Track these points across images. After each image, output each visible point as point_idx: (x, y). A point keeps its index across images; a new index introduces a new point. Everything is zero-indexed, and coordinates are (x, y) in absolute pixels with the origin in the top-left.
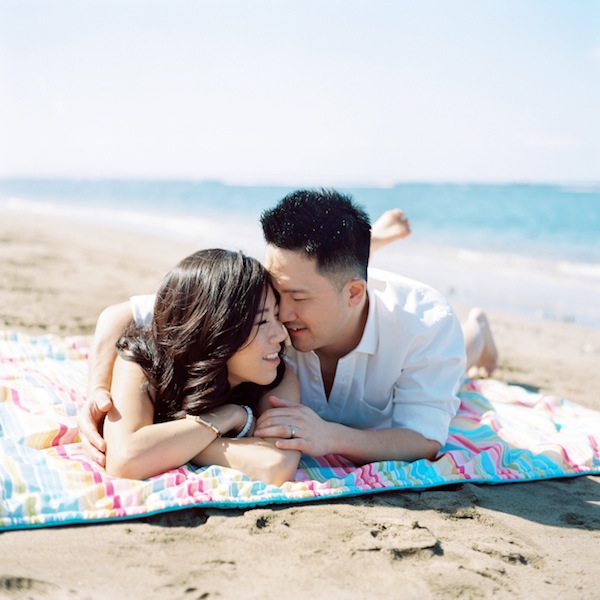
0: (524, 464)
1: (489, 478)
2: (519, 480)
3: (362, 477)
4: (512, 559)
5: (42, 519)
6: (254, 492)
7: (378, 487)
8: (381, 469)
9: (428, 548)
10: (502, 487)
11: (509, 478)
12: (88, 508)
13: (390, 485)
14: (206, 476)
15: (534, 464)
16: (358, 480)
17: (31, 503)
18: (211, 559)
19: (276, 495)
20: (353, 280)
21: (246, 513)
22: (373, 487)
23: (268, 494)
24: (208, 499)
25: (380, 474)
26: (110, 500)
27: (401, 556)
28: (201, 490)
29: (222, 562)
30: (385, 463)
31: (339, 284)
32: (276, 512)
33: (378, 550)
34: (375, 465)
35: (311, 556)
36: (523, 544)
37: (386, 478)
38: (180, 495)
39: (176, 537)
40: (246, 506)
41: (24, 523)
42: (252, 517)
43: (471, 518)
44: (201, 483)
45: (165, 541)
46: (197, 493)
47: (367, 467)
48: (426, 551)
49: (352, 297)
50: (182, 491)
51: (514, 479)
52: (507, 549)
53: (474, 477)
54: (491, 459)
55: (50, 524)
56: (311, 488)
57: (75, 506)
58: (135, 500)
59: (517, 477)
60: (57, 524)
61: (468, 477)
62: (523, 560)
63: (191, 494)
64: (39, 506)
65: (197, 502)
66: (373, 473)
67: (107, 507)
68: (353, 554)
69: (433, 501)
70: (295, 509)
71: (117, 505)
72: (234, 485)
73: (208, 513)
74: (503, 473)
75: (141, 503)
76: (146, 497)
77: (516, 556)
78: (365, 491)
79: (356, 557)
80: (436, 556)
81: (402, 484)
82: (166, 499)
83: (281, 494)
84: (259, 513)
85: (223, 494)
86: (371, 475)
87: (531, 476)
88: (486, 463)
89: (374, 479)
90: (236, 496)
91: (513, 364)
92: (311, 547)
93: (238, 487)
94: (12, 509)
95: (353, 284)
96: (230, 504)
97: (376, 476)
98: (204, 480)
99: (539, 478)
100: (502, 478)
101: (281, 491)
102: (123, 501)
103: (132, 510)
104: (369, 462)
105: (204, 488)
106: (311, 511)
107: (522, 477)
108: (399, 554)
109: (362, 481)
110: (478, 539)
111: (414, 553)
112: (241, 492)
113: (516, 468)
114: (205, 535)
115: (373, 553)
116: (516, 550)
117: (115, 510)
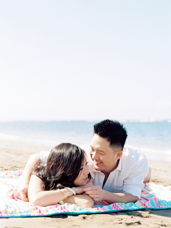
0: (164, 204)
1: (153, 207)
2: (163, 208)
3: (113, 206)
4: (162, 226)
5: (19, 215)
6: (81, 210)
7: (119, 209)
8: (119, 205)
9: (136, 222)
10: (158, 211)
11: (160, 208)
12: (32, 212)
13: (122, 209)
14: (65, 205)
15: (167, 204)
16: (112, 208)
17: (15, 210)
18: (72, 225)
19: (87, 211)
20: (119, 151)
21: (79, 216)
22: (117, 209)
23: (85, 211)
24: (67, 211)
25: (119, 206)
26: (38, 211)
27: (128, 225)
28: (64, 209)
29: (76, 226)
30: (120, 203)
31: (115, 151)
32: (88, 216)
33: (121, 223)
34: (117, 204)
35: (101, 225)
36: (165, 222)
37: (121, 207)
38: (58, 210)
39: (59, 220)
40: (79, 214)
41: (14, 216)
42: (81, 216)
43: (149, 217)
44: (64, 207)
45: (57, 221)
46: (63, 209)
47: (115, 204)
48: (136, 223)
49: (117, 156)
50: (59, 209)
51: (161, 208)
52: (160, 223)
53: (148, 207)
54: (153, 202)
55: (22, 216)
56: (98, 209)
57: (28, 212)
58: (45, 211)
59: (162, 208)
60: (24, 216)
61: (147, 207)
62: (165, 226)
63: (62, 209)
64: (18, 211)
65: (64, 212)
66: (116, 205)
67: (38, 212)
68: (114, 224)
69: (136, 213)
70: (93, 215)
71: (40, 212)
72: (74, 207)
73: (67, 215)
74: (157, 206)
75: (47, 212)
76: (48, 210)
77: (163, 225)
78: (115, 210)
79: (115, 225)
80: (139, 225)
81: (126, 209)
82: (54, 211)
83: (89, 211)
84: (83, 216)
85: (72, 210)
86: (116, 206)
87: (166, 207)
88: (152, 203)
89: (117, 207)
90: (75, 211)
91: (158, 180)
92: (101, 223)
93: (76, 208)
94: (10, 212)
95: (119, 152)
96: (74, 213)
97: (118, 206)
98: (65, 206)
99: (169, 208)
100: (158, 208)
101: (88, 210)
102: (42, 211)
103: (45, 214)
104: (115, 202)
105: (65, 208)
106: (99, 216)
107: (164, 207)
108: (128, 224)
109: (114, 208)
110: (151, 221)
111: (132, 224)
112: (77, 210)
113: (161, 205)
114: (68, 220)
115: (120, 224)
116: (163, 223)
117: (40, 213)
